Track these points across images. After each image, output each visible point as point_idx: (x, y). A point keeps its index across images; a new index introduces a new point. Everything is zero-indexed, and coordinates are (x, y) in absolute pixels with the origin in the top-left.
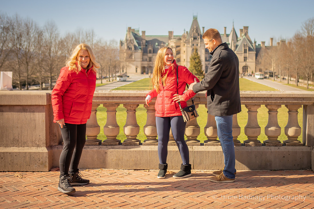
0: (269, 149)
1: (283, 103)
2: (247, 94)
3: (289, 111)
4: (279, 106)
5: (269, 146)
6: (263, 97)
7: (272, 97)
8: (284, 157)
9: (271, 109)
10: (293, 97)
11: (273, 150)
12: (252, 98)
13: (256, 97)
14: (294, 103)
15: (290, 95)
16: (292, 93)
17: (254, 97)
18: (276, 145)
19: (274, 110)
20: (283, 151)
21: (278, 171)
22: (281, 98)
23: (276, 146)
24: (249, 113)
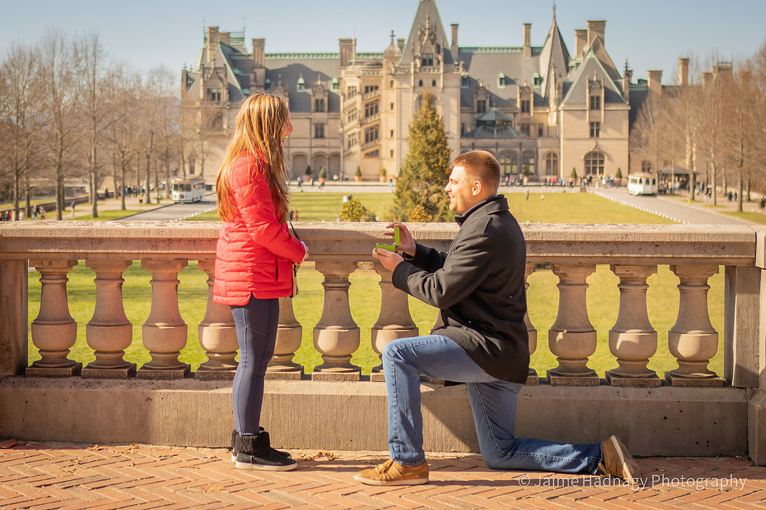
0: (621, 394)
1: (663, 261)
2: (555, 233)
3: (683, 285)
4: (652, 268)
5: (621, 386)
6: (601, 242)
7: (629, 242)
8: (665, 418)
9: (627, 276)
10: (691, 243)
11: (631, 398)
12: (569, 243)
13: (582, 242)
14: (697, 261)
15: (681, 234)
16: (688, 231)
17: (575, 242)
18: (641, 382)
19: (636, 279)
20: (662, 400)
21: (648, 460)
22: (657, 245)
23: (641, 386)
24: (563, 287)
